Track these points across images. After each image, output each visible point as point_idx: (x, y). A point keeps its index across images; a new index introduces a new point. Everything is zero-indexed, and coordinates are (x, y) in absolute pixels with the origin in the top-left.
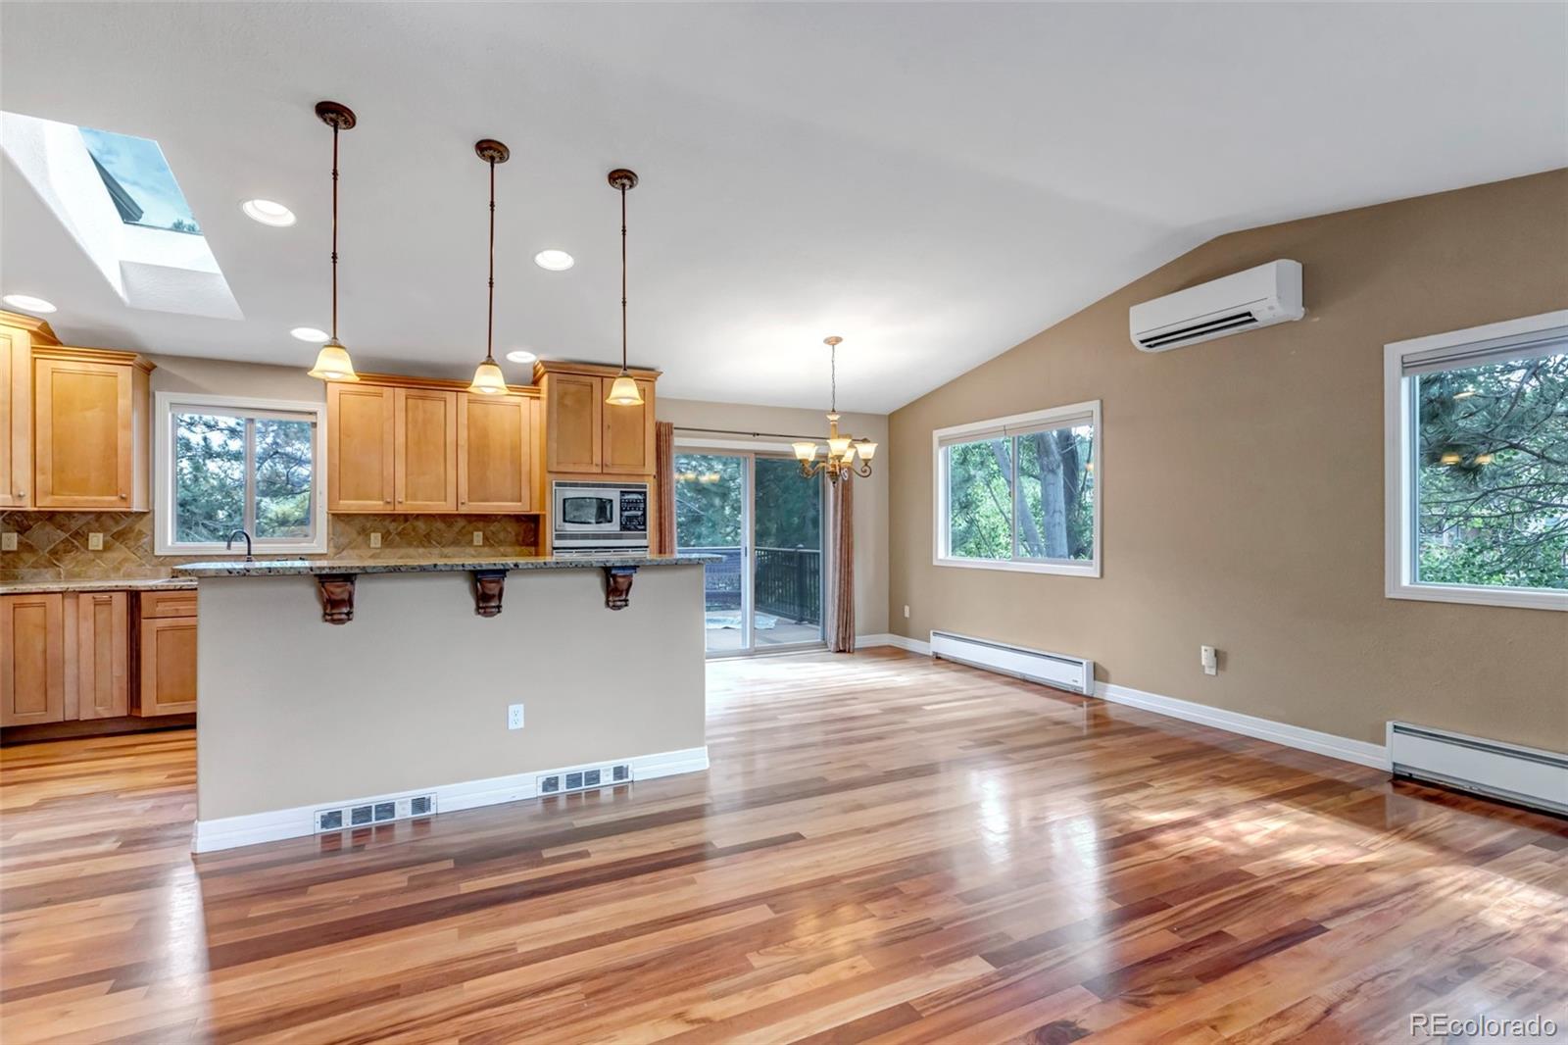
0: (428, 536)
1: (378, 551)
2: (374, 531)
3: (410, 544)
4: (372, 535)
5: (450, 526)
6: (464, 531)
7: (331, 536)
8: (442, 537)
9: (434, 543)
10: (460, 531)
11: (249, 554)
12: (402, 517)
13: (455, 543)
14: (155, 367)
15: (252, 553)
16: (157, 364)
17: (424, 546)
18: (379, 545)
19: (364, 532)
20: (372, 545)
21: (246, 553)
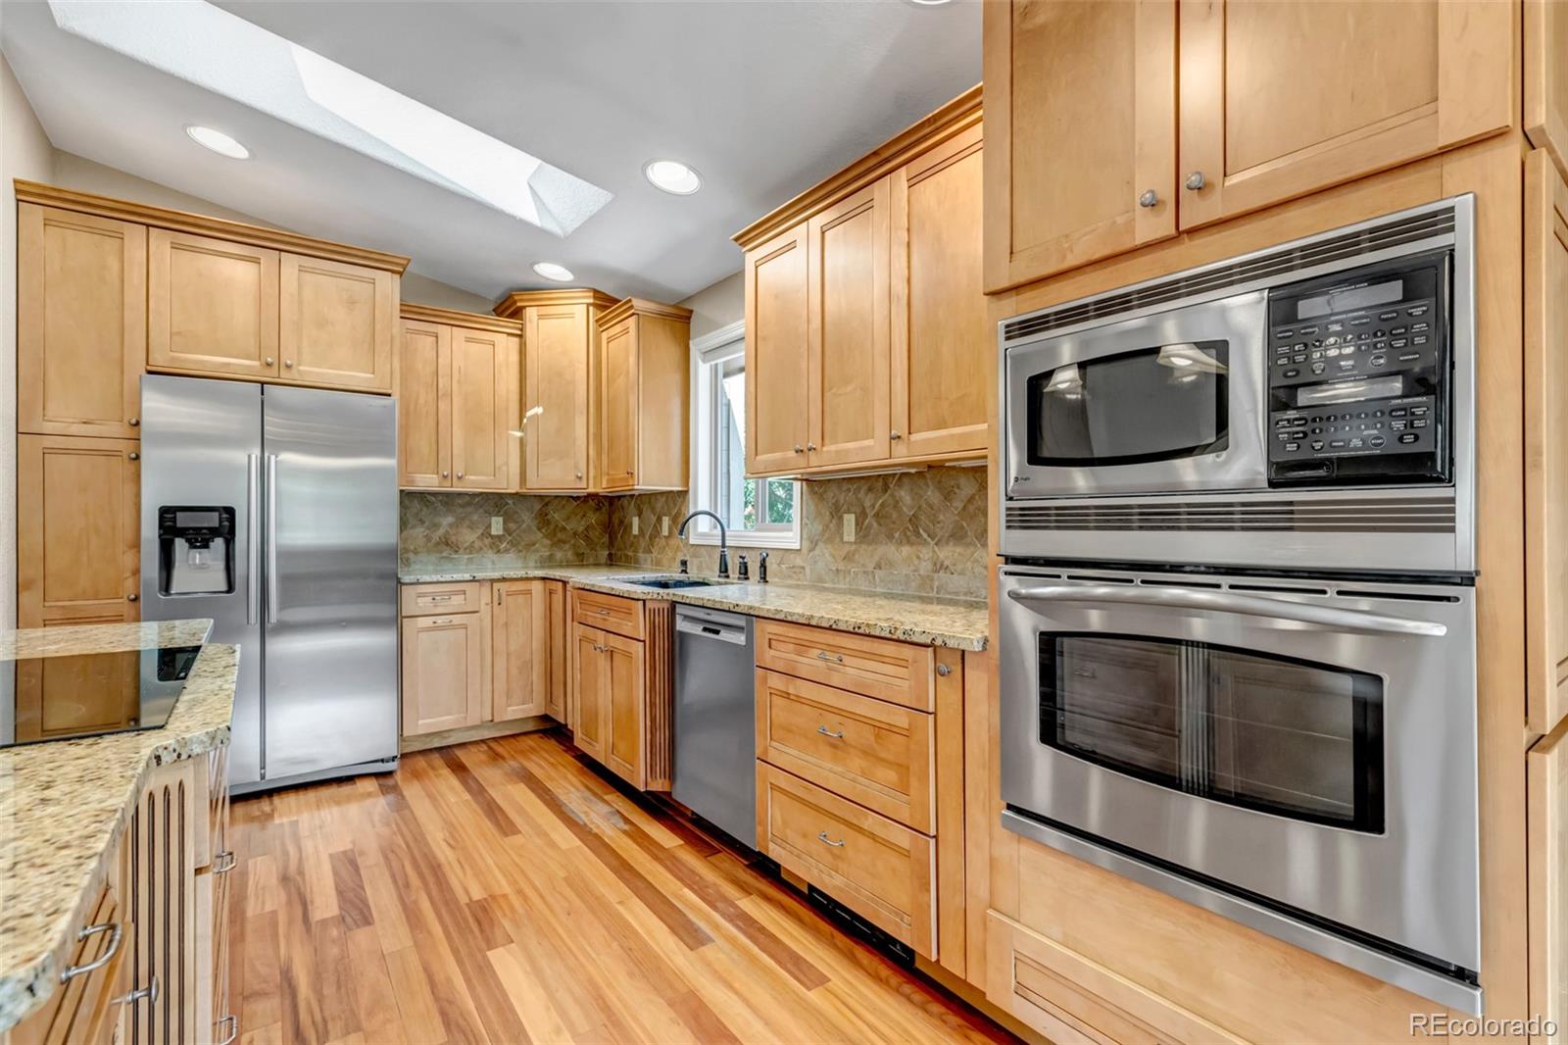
0: (914, 520)
1: (853, 547)
2: (848, 512)
3: (890, 537)
4: (846, 517)
5: (948, 496)
6: (971, 508)
7: (805, 520)
8: (935, 522)
9: (925, 535)
10: (964, 508)
11: (723, 546)
12: (880, 484)
13: (957, 536)
14: (691, 311)
15: (728, 543)
16: (690, 308)
17: (909, 543)
18: (852, 539)
19: (837, 513)
20: (846, 539)
21: (720, 543)
